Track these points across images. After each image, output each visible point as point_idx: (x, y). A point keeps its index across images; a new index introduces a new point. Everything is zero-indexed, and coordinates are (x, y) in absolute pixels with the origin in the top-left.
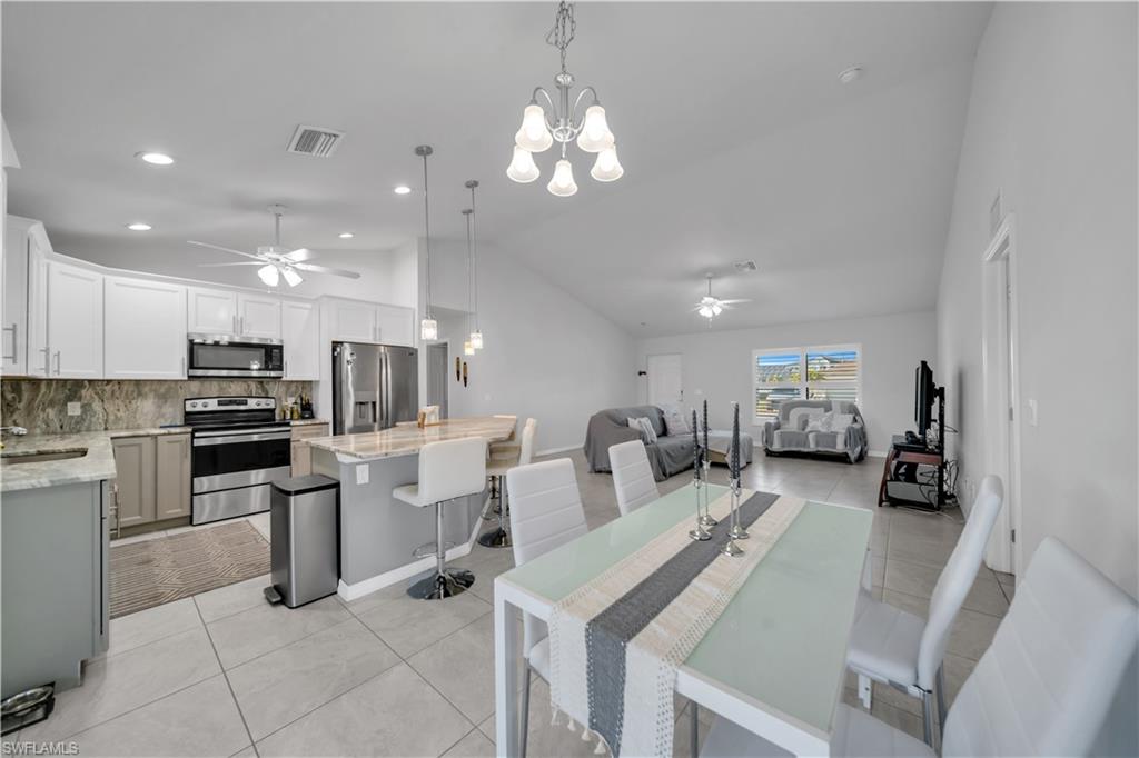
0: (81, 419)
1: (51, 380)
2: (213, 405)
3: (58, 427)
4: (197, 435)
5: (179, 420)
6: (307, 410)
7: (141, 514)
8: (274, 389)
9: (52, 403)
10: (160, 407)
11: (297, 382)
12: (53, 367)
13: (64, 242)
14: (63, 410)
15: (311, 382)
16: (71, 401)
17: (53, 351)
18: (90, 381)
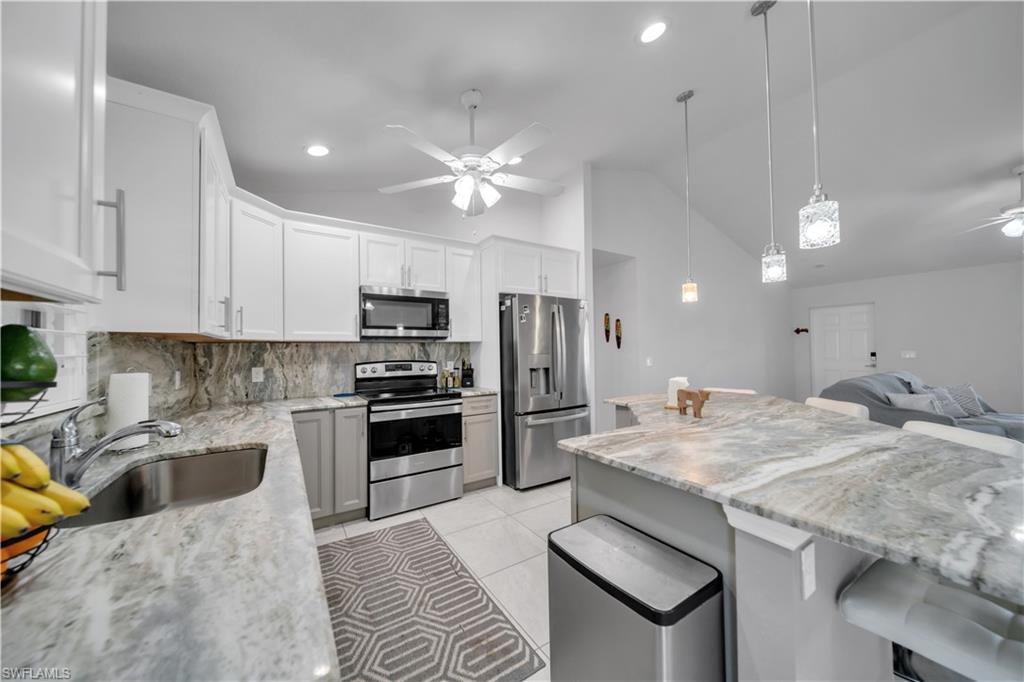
0: (263, 387)
1: (237, 342)
2: (380, 371)
3: (244, 395)
4: (373, 408)
5: (350, 389)
6: (468, 377)
7: (320, 506)
8: (436, 352)
9: (238, 369)
10: (333, 373)
11: (456, 343)
12: (235, 326)
13: (250, 177)
14: (248, 377)
15: (468, 343)
16: (255, 366)
17: (235, 307)
18: (272, 343)
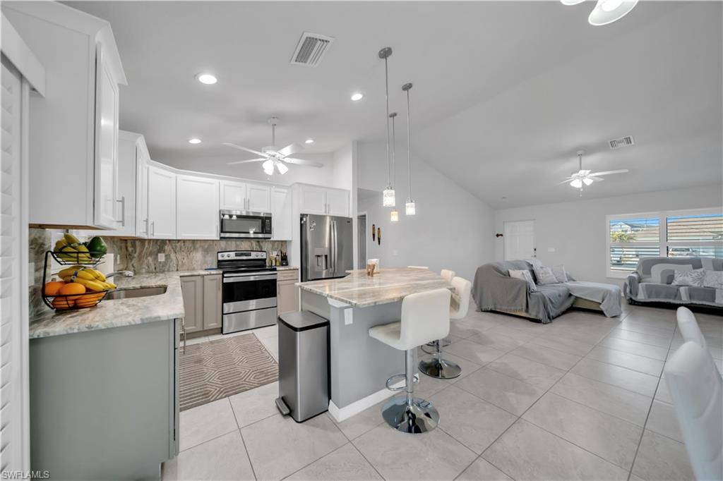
0: (165, 264)
1: (150, 240)
2: (232, 256)
3: (153, 267)
4: (225, 275)
5: (215, 266)
6: (284, 260)
7: (195, 325)
8: (266, 246)
9: (151, 254)
10: (204, 257)
11: (278, 241)
12: (150, 232)
13: (158, 154)
14: (156, 259)
15: (286, 241)
16: (160, 252)
17: (150, 222)
18: (169, 240)
